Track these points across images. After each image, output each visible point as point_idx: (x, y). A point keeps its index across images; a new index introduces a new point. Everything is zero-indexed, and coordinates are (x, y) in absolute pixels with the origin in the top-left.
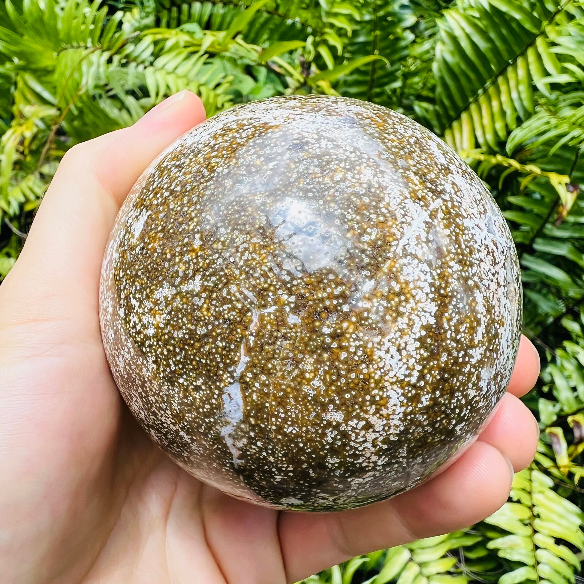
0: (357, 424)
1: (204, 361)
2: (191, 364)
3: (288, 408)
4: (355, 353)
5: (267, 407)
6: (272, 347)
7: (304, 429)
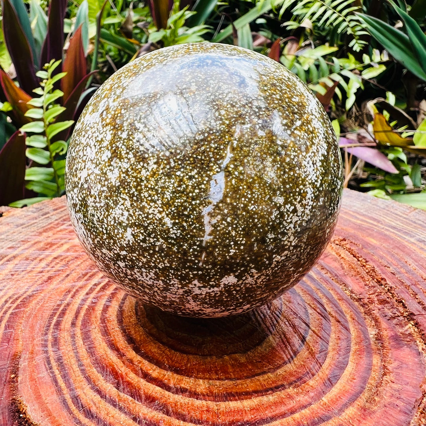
0: (290, 208)
1: (200, 157)
2: (189, 160)
3: (254, 191)
4: (293, 159)
5: (240, 190)
6: (248, 148)
7: (261, 207)
